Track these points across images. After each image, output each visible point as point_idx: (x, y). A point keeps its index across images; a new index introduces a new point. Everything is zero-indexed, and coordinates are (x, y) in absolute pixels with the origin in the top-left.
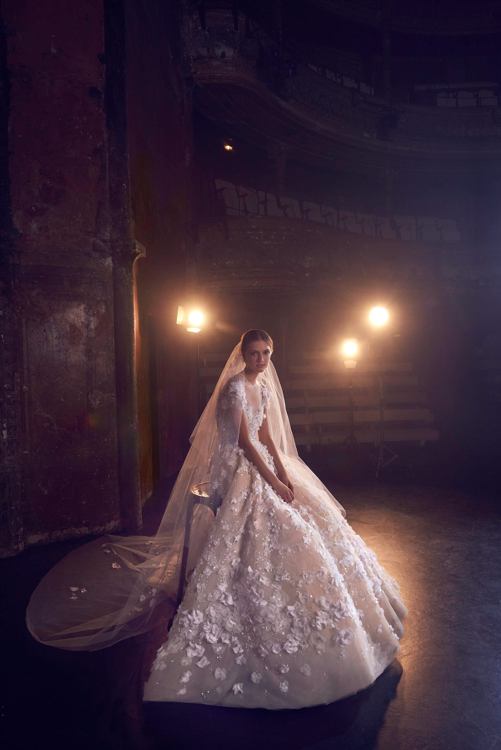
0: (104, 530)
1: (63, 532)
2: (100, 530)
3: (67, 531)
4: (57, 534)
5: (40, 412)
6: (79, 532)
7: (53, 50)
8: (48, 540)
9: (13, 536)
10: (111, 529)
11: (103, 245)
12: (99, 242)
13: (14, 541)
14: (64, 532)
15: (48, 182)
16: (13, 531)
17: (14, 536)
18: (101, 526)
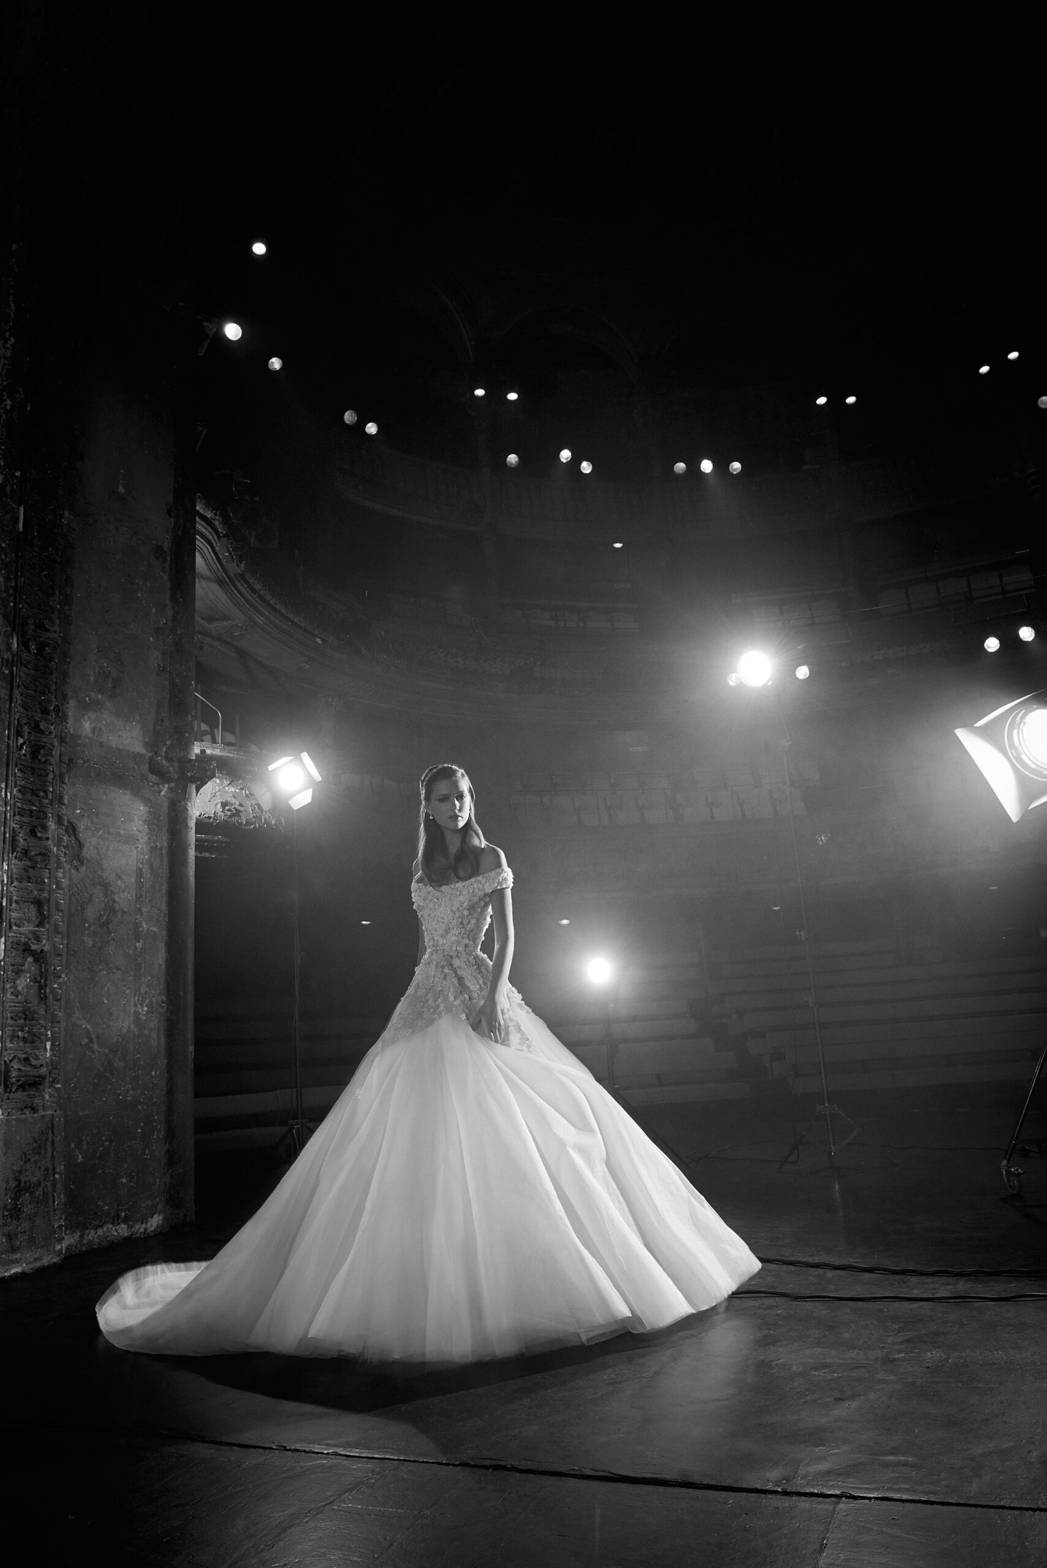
0: (146, 1229)
1: (97, 1232)
2: (141, 1231)
3: (101, 1231)
4: (90, 1236)
5: (79, 1019)
6: (115, 1233)
7: (121, 490)
8: (78, 1246)
9: (56, 1226)
10: (153, 1228)
11: (167, 764)
12: (162, 760)
13: (57, 1236)
14: (99, 1233)
15: (105, 665)
16: (56, 1218)
17: (57, 1228)
18: (142, 1223)
